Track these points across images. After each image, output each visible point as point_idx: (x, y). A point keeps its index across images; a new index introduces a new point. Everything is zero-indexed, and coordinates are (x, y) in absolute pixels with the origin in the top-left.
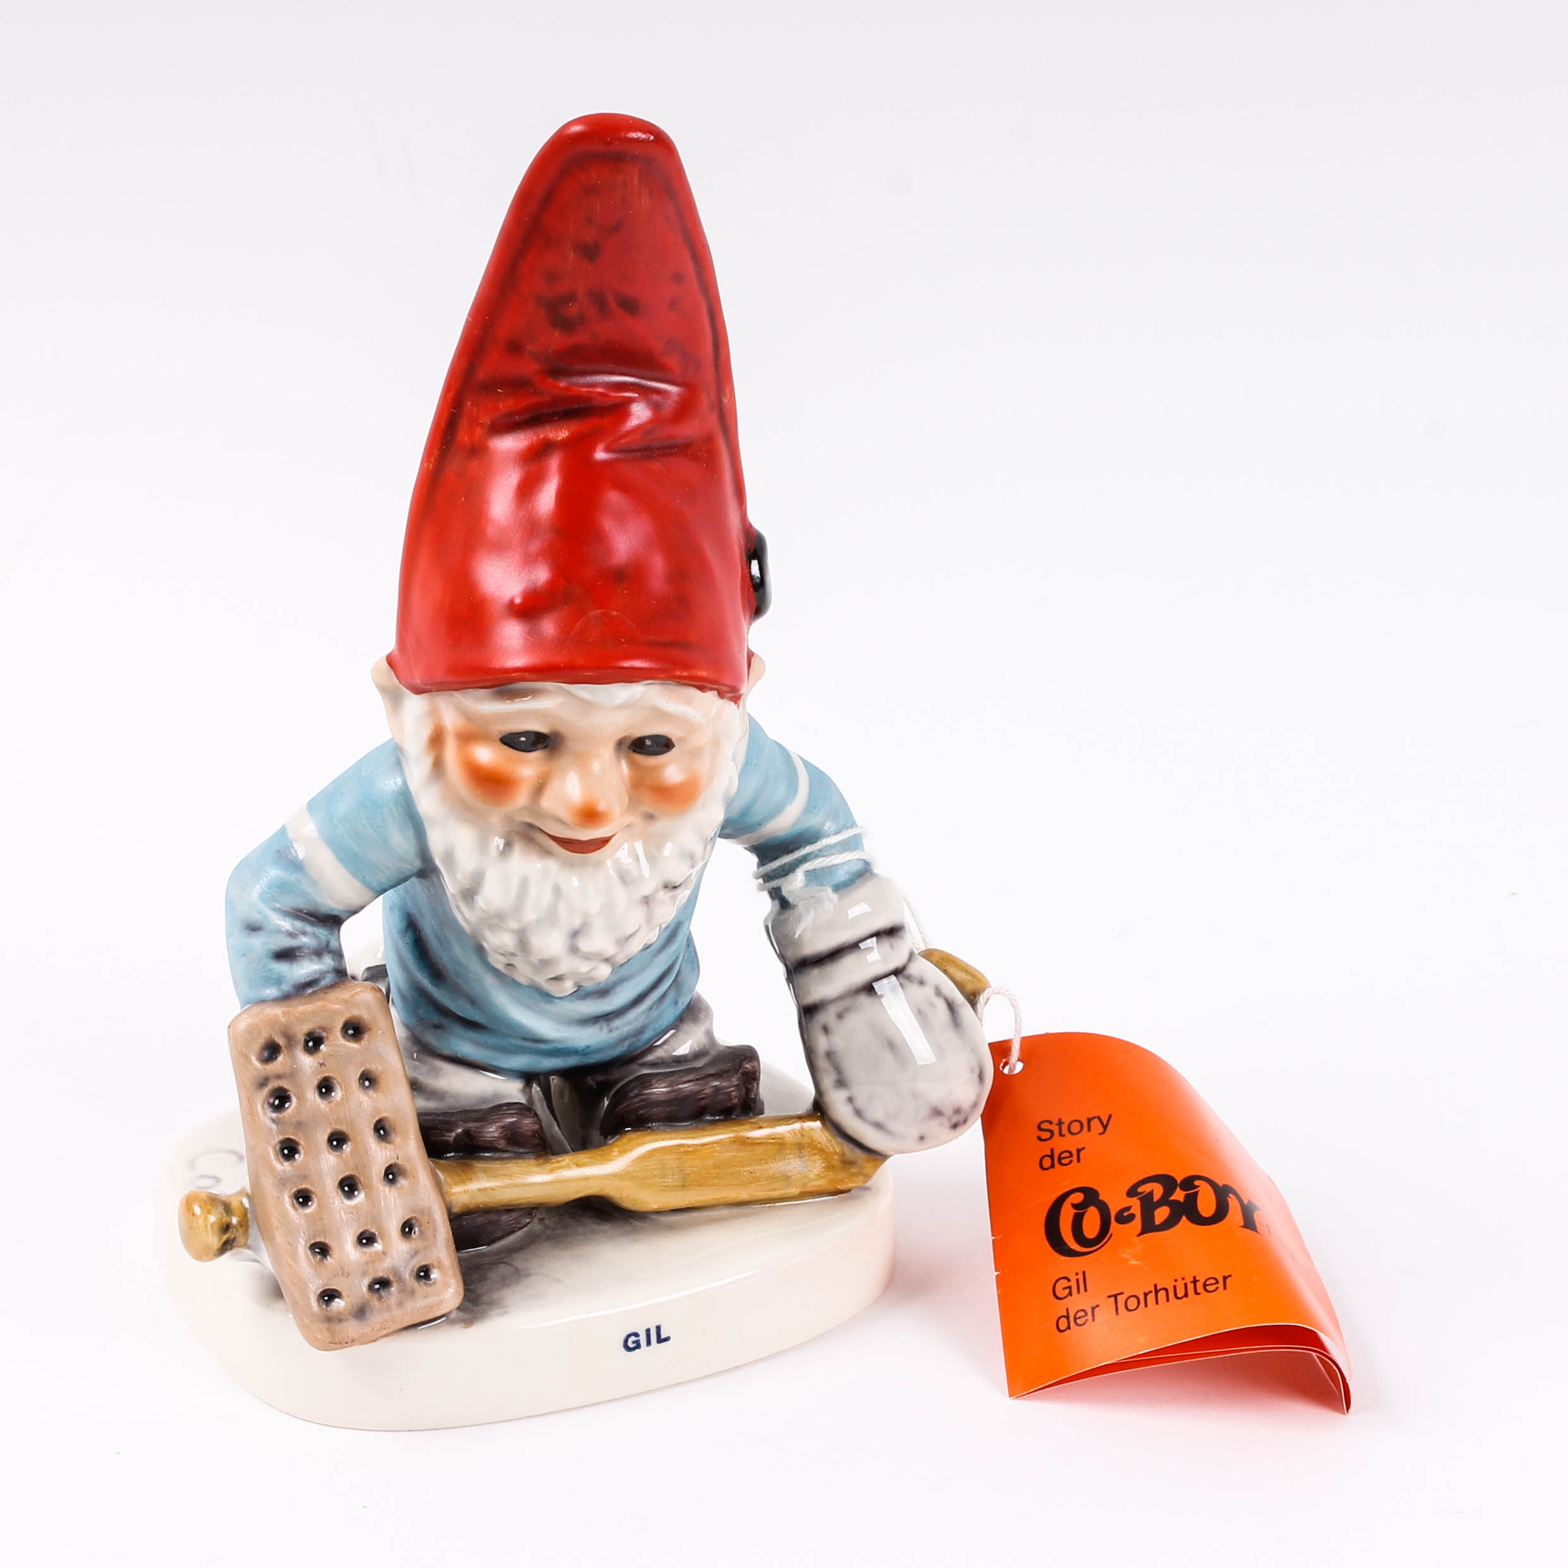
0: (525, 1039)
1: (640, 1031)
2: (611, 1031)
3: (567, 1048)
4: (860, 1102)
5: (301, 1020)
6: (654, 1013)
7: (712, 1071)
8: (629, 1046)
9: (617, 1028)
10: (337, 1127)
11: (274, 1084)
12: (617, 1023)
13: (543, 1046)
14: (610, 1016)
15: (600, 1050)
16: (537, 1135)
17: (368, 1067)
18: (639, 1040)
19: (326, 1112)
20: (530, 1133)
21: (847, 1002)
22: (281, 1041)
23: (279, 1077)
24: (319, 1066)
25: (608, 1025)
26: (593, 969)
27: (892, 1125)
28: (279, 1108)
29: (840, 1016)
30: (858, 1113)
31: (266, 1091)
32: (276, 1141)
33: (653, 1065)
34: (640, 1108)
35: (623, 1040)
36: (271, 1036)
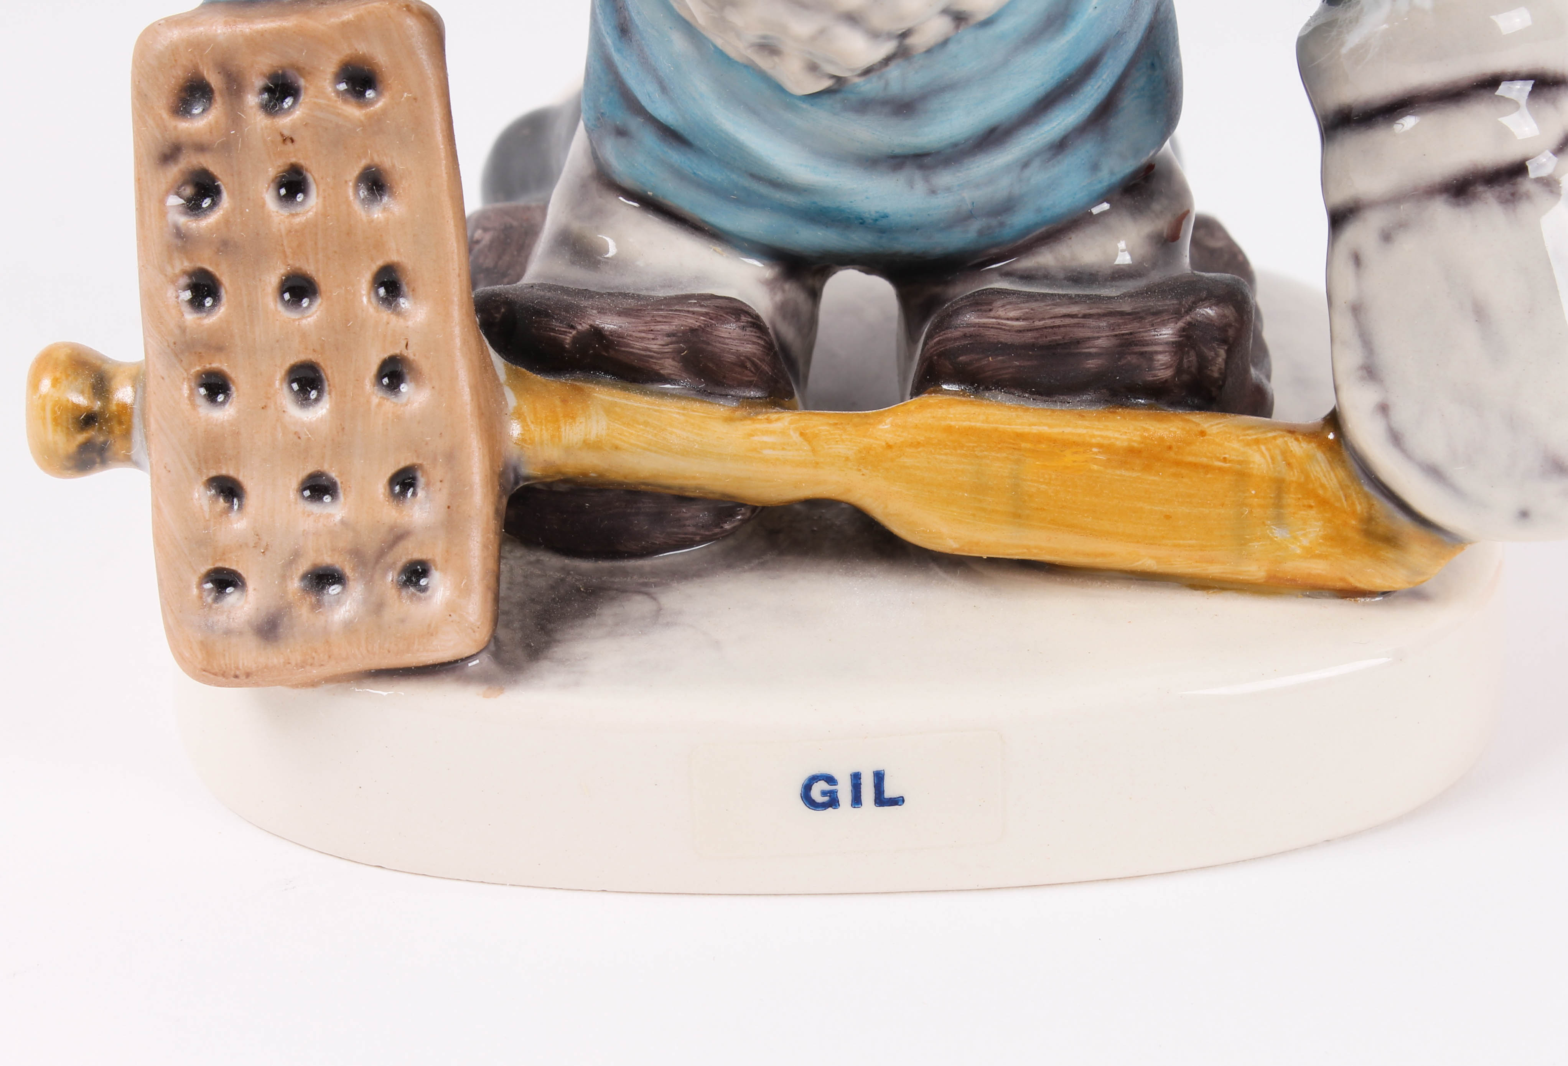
0: (754, 176)
1: (1007, 206)
2: (933, 192)
3: (840, 211)
4: (1403, 416)
5: (256, 43)
7: (1127, 308)
8: (981, 233)
9: (948, 189)
10: (297, 265)
11: (189, 161)
12: (945, 178)
13: (791, 199)
14: (927, 160)
15: (914, 228)
16: (749, 365)
17: (377, 160)
18: (1002, 224)
19: (279, 230)
20: (732, 358)
21: (1405, 209)
22: (214, 79)
23: (201, 148)
24: (279, 139)
25: (926, 180)
27: (1459, 474)
28: (193, 206)
29: (1387, 237)
30: (1396, 438)
31: (174, 171)
32: (177, 270)
33: (1028, 277)
34: (964, 350)
35: (964, 217)
36: (196, 67)
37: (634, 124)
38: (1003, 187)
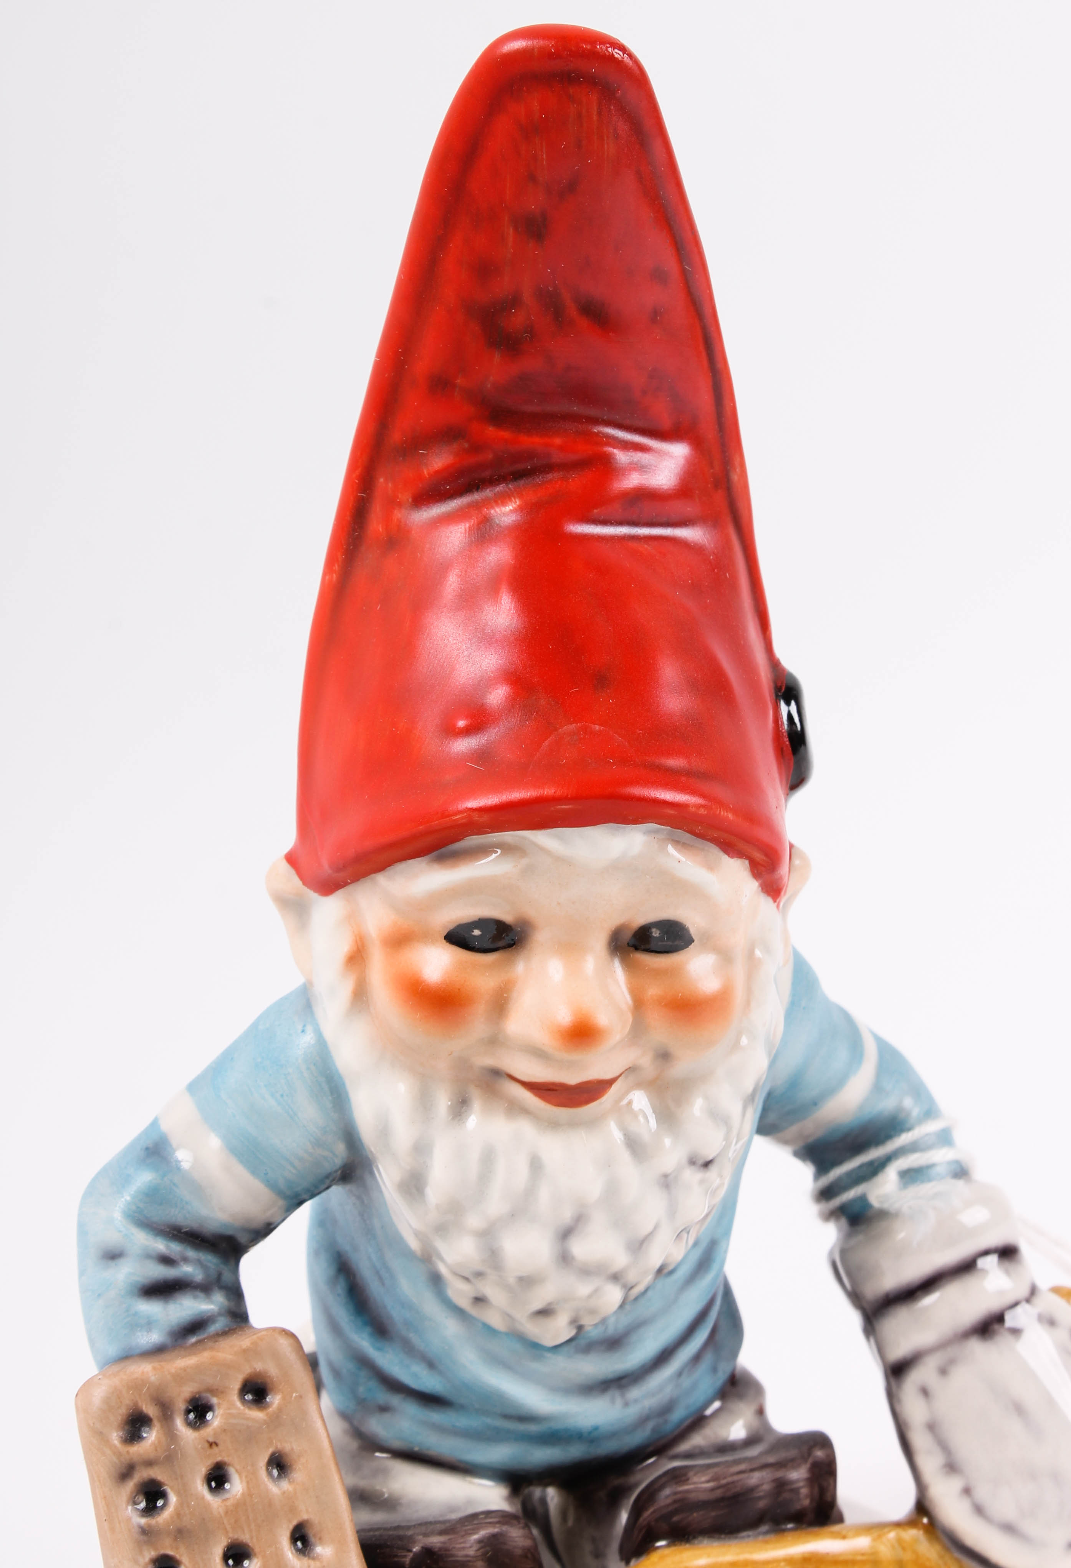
0: (507, 1417)
1: (667, 1408)
2: (626, 1404)
3: (567, 1430)
4: (982, 1493)
5: (180, 1378)
6: (686, 1382)
7: (771, 1459)
8: (654, 1430)
9: (636, 1401)
10: (236, 1537)
11: (142, 1475)
12: (635, 1393)
13: (533, 1428)
14: (624, 1381)
15: (613, 1435)
16: (529, 1555)
17: (279, 1446)
18: (666, 1422)
19: (219, 1513)
20: (519, 1552)
21: (951, 1352)
22: (150, 1410)
23: (149, 1463)
24: (207, 1445)
25: (623, 1395)
26: (596, 1291)
27: (1028, 1527)
28: (151, 1509)
29: (943, 1371)
30: (979, 1510)
31: (130, 1485)
32: (147, 1559)
33: (688, 1455)
34: (676, 1512)
35: (644, 1420)
36: (136, 1404)
37: (395, 1400)
38: (668, 1392)
